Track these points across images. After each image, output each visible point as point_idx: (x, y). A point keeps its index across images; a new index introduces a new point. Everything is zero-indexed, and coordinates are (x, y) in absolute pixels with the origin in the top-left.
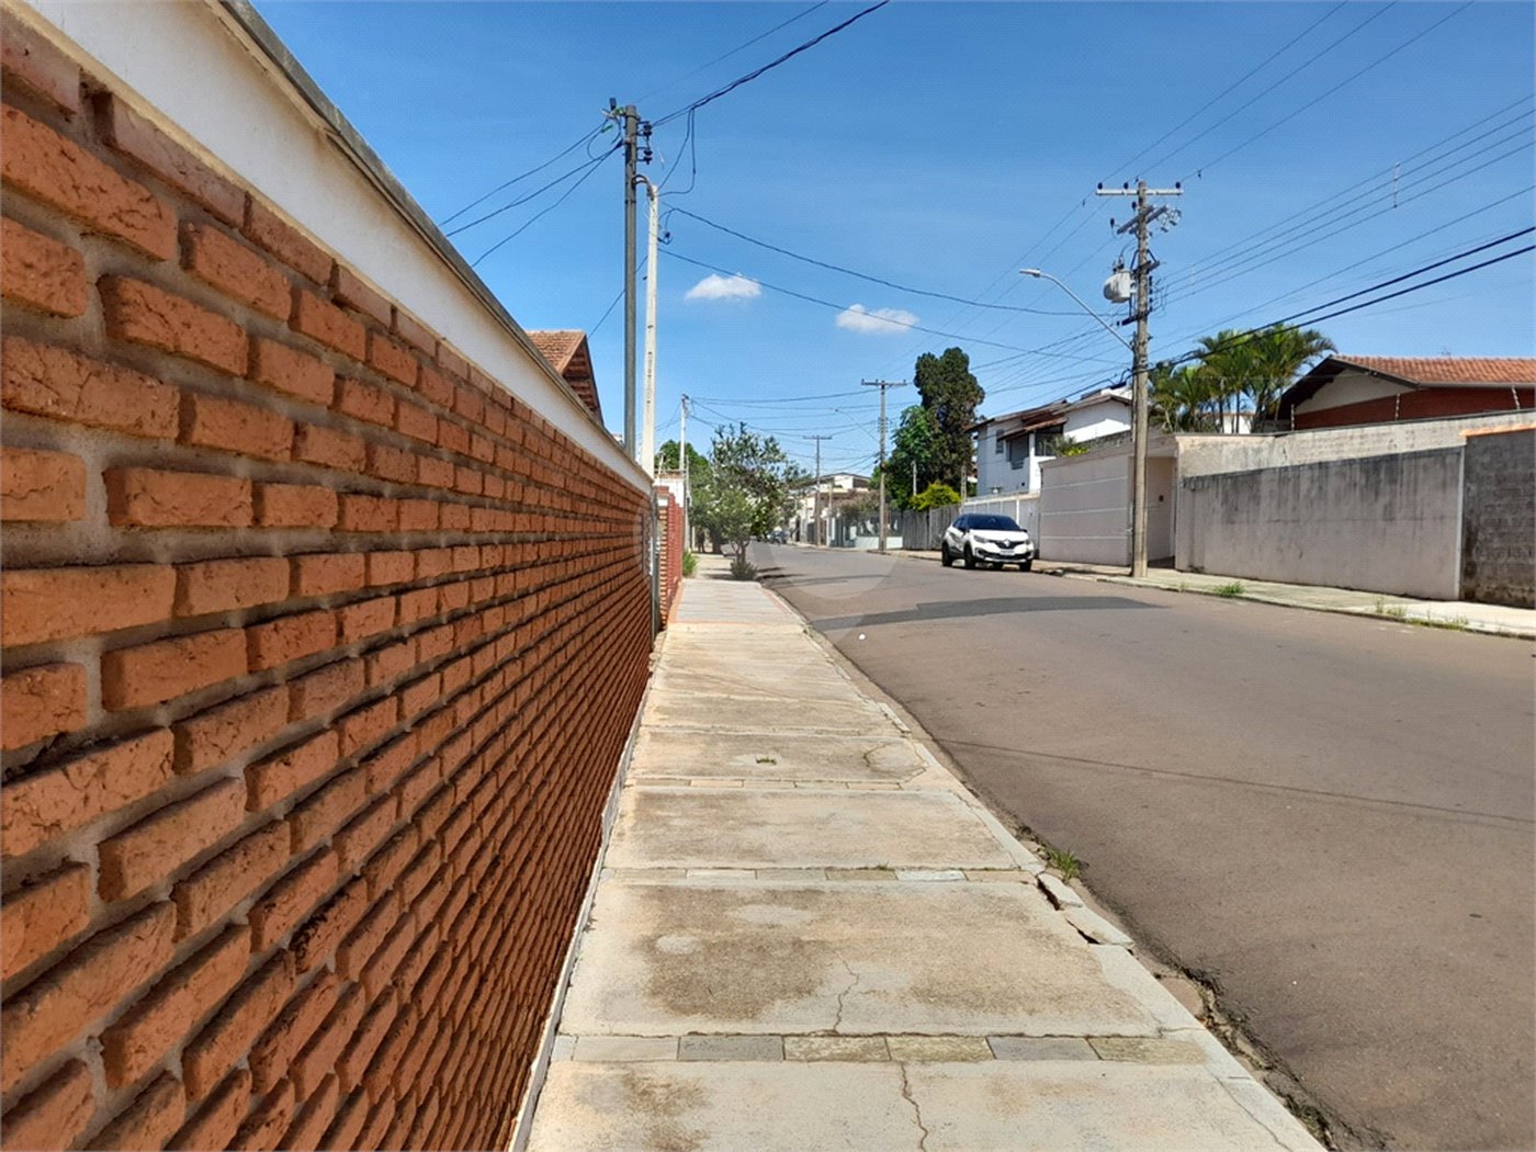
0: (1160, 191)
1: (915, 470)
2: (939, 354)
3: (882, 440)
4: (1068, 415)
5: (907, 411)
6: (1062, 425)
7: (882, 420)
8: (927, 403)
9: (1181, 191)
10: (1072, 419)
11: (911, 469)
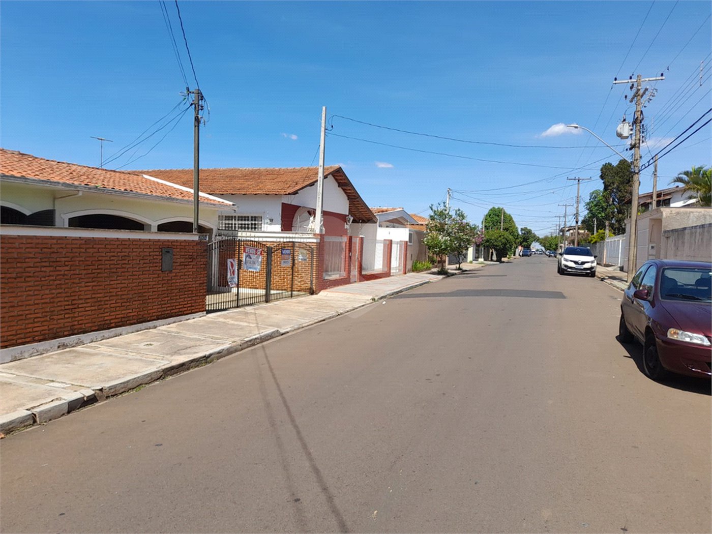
0: (651, 79)
1: (595, 223)
2: (615, 163)
3: (577, 207)
4: (673, 194)
5: (593, 193)
6: (670, 199)
7: (578, 197)
8: (606, 189)
9: (663, 78)
10: (675, 196)
11: (593, 222)
